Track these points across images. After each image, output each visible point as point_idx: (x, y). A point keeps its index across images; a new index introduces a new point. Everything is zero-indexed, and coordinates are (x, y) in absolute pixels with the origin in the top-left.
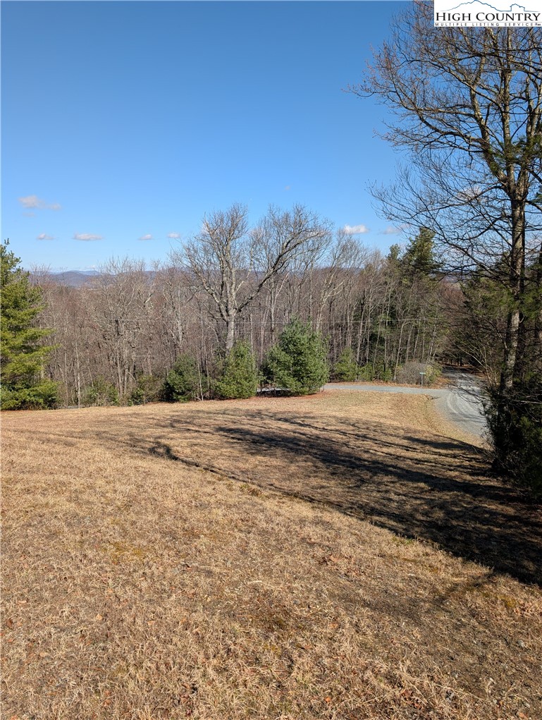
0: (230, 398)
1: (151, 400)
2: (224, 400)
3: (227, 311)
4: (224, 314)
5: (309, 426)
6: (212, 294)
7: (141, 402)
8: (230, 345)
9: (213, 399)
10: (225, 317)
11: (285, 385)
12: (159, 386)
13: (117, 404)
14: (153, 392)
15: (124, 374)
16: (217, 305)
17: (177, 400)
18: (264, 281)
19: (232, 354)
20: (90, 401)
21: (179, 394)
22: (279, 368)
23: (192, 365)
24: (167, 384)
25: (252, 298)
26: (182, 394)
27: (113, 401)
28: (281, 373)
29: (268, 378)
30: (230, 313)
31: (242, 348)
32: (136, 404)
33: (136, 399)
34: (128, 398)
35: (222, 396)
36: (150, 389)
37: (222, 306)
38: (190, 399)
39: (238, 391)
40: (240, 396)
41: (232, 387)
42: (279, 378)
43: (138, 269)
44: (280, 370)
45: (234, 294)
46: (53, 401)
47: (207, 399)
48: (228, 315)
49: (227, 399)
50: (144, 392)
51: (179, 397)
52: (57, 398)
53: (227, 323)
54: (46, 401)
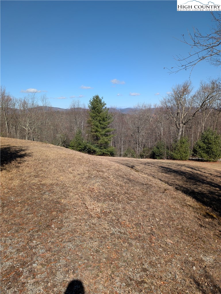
0: (177, 160)
1: (146, 157)
2: (174, 160)
3: (179, 124)
4: (178, 125)
5: (200, 171)
6: (173, 117)
7: (143, 158)
8: (179, 138)
9: (170, 159)
10: (178, 127)
11: (201, 157)
12: (150, 152)
13: (134, 157)
14: (148, 155)
15: (139, 147)
16: (175, 122)
17: (156, 158)
18: (196, 112)
19: (179, 142)
20: (126, 155)
21: (157, 156)
22: (200, 149)
23: (163, 145)
24: (153, 152)
25: (190, 119)
26: (158, 156)
27: (133, 156)
28: (200, 151)
29: (195, 153)
30: (180, 125)
31: (184, 140)
32: (141, 158)
33: (142, 156)
34: (139, 156)
35: (174, 158)
36: (147, 153)
37: (177, 122)
38: (161, 158)
39: (180, 157)
40: (181, 159)
41: (178, 155)
42: (199, 153)
43: (149, 107)
44: (200, 150)
45: (182, 117)
46: (113, 154)
47: (168, 159)
48: (180, 126)
49: (176, 160)
50: (144, 154)
51: (157, 157)
52: (114, 153)
53: (179, 129)
54: (111, 154)
